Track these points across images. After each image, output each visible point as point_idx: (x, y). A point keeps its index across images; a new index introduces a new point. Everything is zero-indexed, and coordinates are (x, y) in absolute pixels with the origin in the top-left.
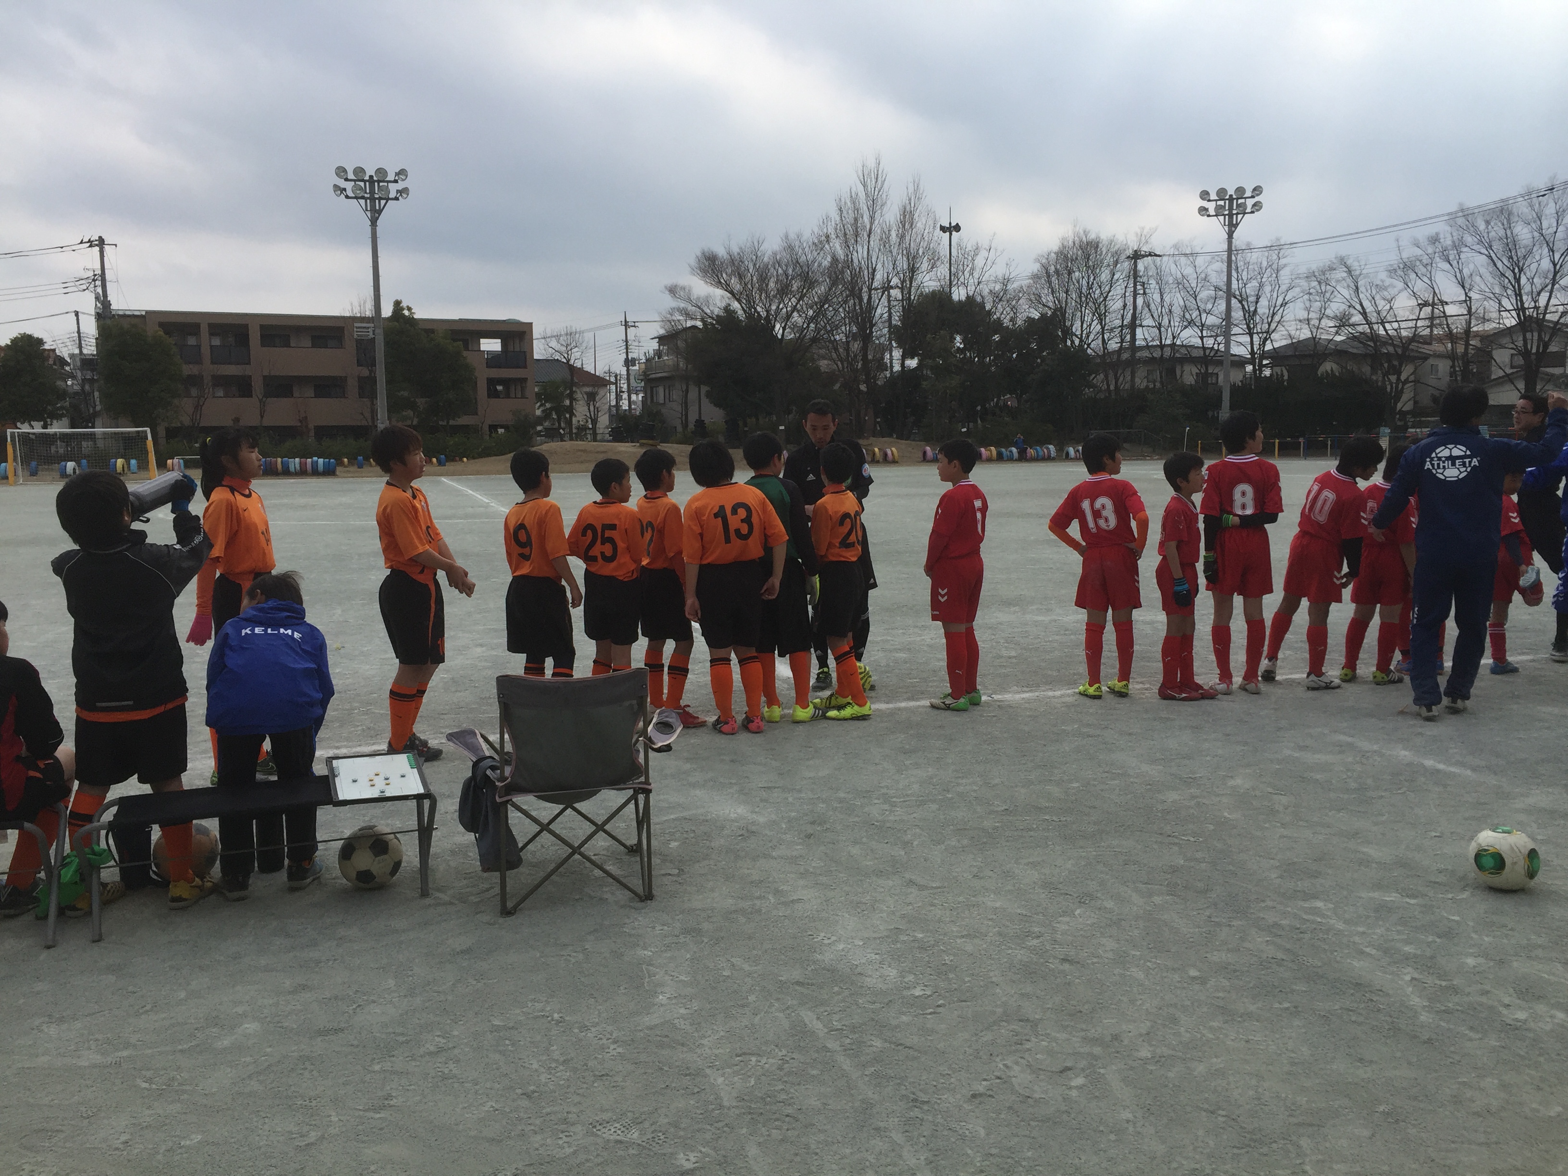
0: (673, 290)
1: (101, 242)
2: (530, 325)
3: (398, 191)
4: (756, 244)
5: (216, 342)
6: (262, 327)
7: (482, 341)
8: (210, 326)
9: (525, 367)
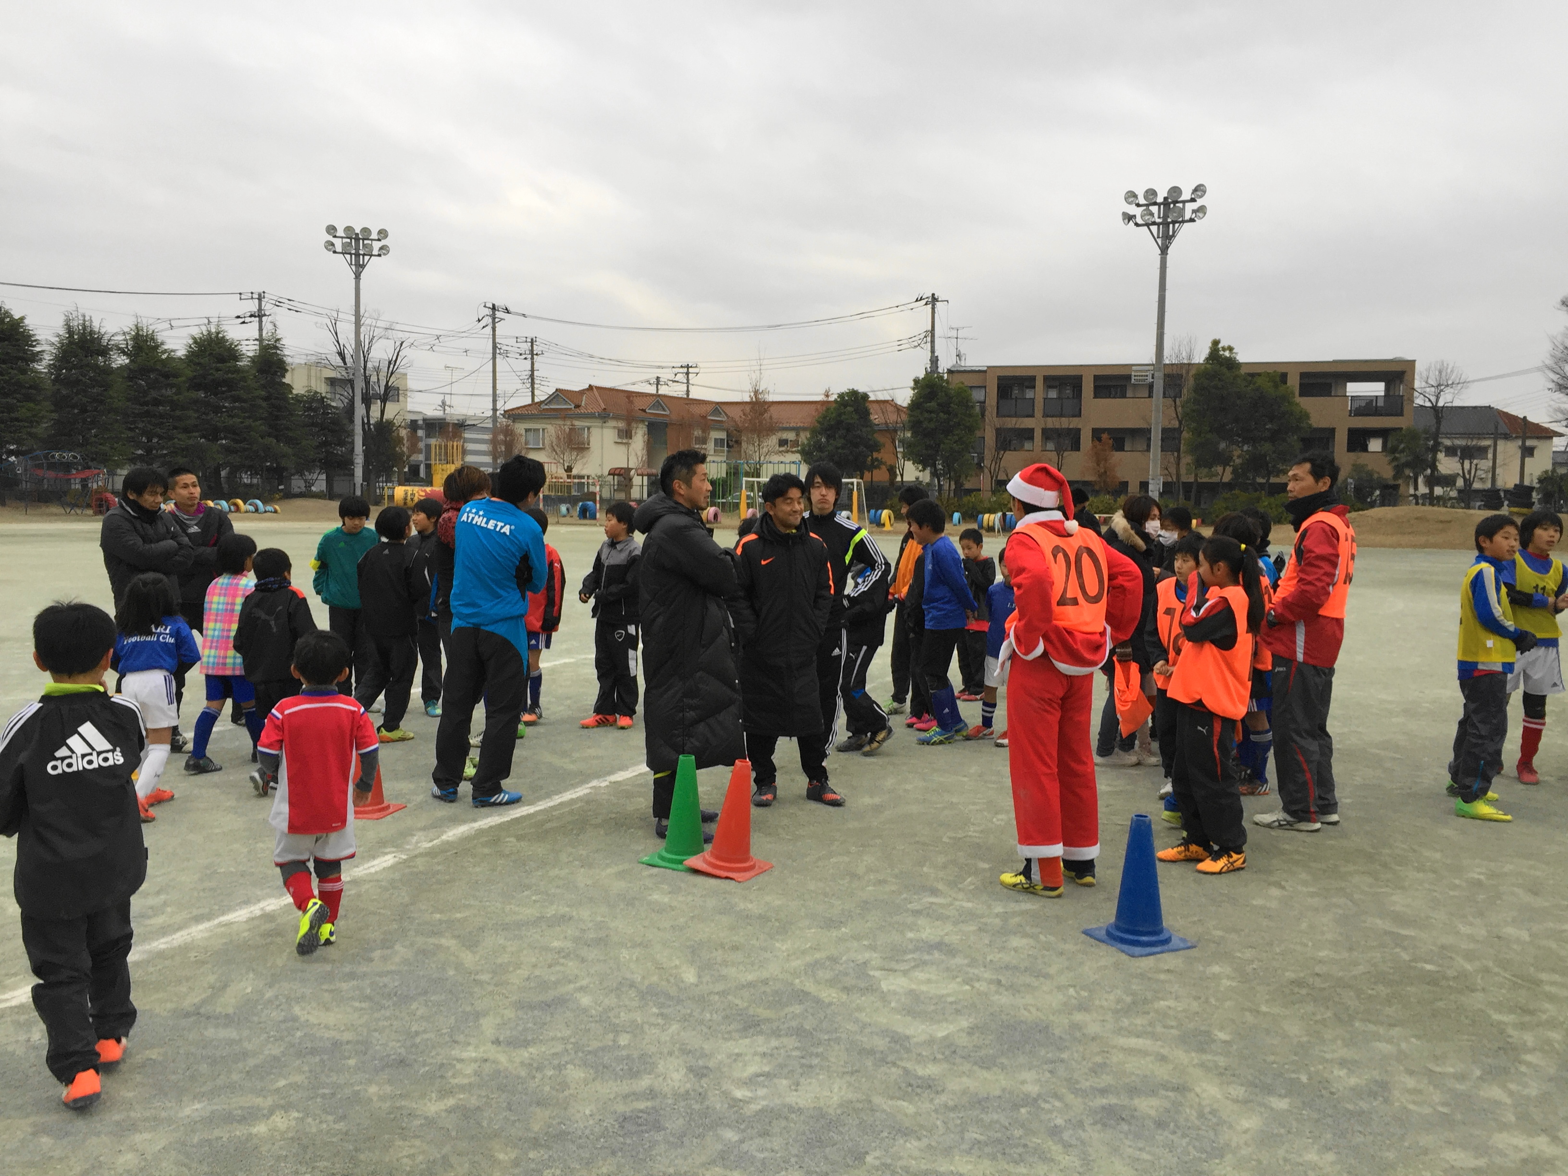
1: (934, 300)
2: (1413, 362)
3: (1194, 211)
5: (1053, 394)
6: (1096, 378)
7: (1348, 384)
8: (1046, 379)
9: (1401, 414)
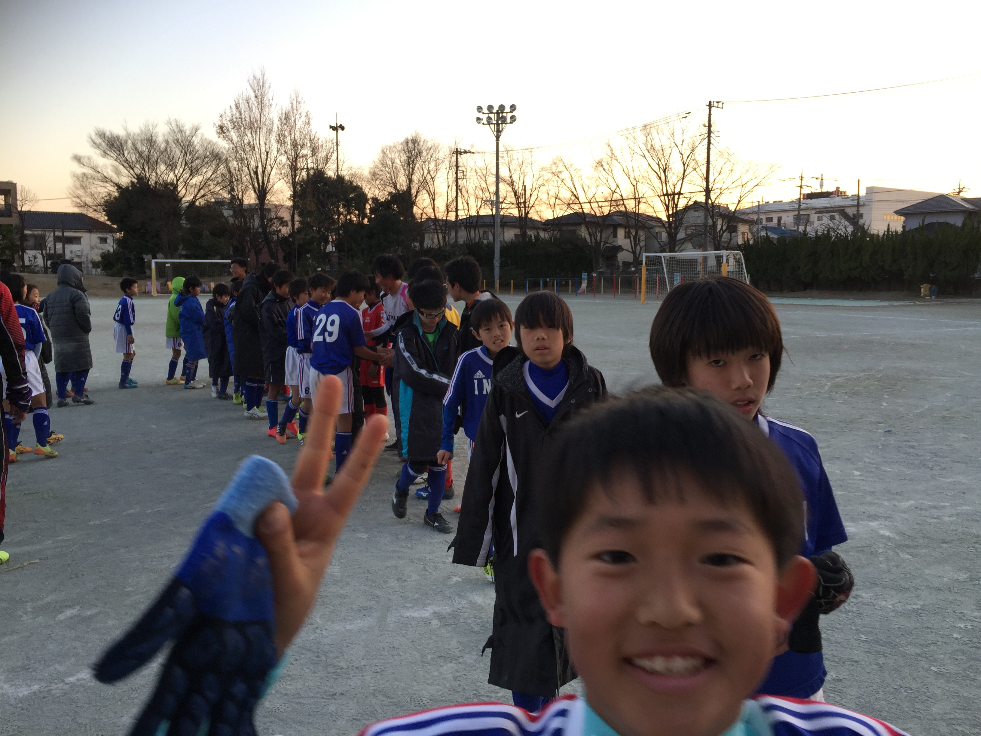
0: (78, 159)
2: (15, 184)
4: (151, 129)
9: (13, 216)
